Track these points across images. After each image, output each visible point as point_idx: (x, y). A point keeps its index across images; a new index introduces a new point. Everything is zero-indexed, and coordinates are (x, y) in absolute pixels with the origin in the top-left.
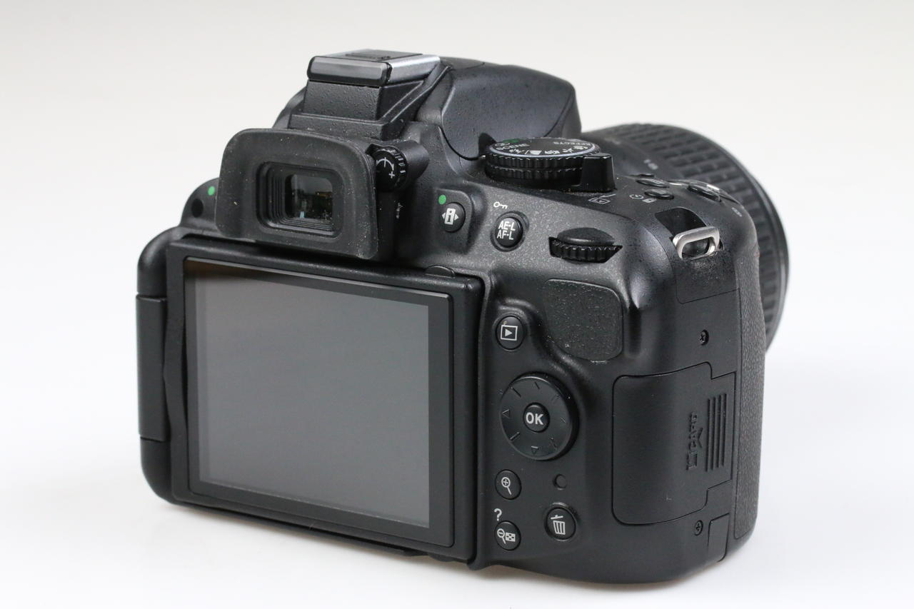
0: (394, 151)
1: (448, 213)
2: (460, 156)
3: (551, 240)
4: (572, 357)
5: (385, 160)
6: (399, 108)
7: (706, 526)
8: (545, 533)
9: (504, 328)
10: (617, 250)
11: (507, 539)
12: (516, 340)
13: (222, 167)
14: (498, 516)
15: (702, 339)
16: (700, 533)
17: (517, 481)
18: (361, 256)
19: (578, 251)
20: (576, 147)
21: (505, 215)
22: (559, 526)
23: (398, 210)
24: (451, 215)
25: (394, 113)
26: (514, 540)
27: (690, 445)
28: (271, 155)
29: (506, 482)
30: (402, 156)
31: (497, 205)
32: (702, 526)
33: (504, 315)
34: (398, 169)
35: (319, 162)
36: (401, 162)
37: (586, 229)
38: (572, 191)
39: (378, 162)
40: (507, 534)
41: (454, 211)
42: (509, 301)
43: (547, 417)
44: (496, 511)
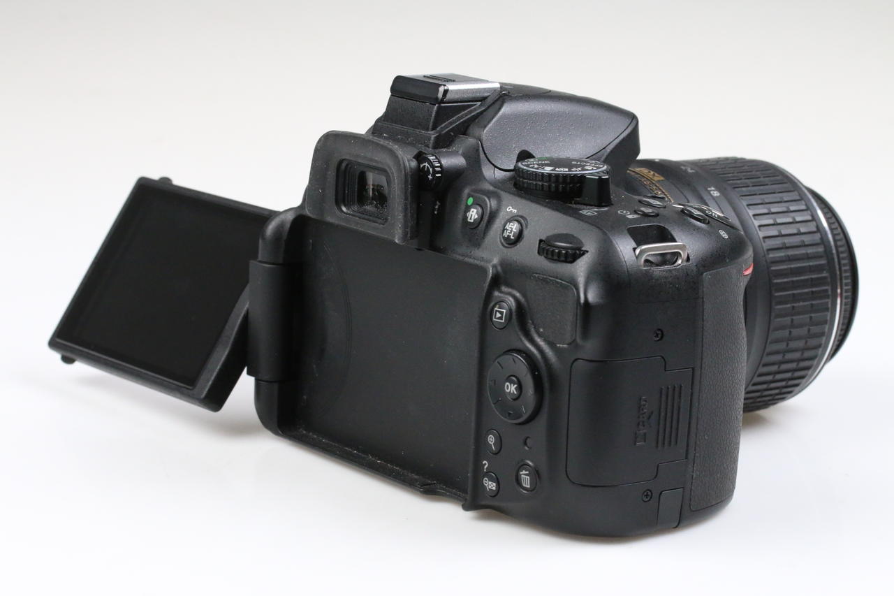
0: (434, 157)
1: (471, 213)
2: (495, 167)
3: (541, 241)
4: (545, 340)
5: (426, 164)
6: (451, 124)
7: (655, 495)
8: (515, 484)
9: (496, 311)
10: (583, 254)
11: (490, 487)
12: (503, 321)
13: (313, 160)
14: (485, 467)
15: (657, 336)
16: (650, 500)
17: (500, 441)
18: (397, 241)
19: (560, 253)
20: (587, 168)
21: (513, 219)
22: (526, 480)
23: (437, 207)
24: (473, 214)
25: (446, 127)
26: (494, 488)
27: (638, 424)
28: (347, 153)
29: (491, 439)
30: (439, 162)
31: (510, 209)
32: (652, 493)
33: (498, 300)
34: (435, 172)
35: (376, 161)
36: (437, 167)
37: (566, 235)
38: (575, 204)
39: (422, 166)
40: (490, 483)
41: (475, 211)
42: (504, 289)
43: (520, 388)
44: (484, 463)
